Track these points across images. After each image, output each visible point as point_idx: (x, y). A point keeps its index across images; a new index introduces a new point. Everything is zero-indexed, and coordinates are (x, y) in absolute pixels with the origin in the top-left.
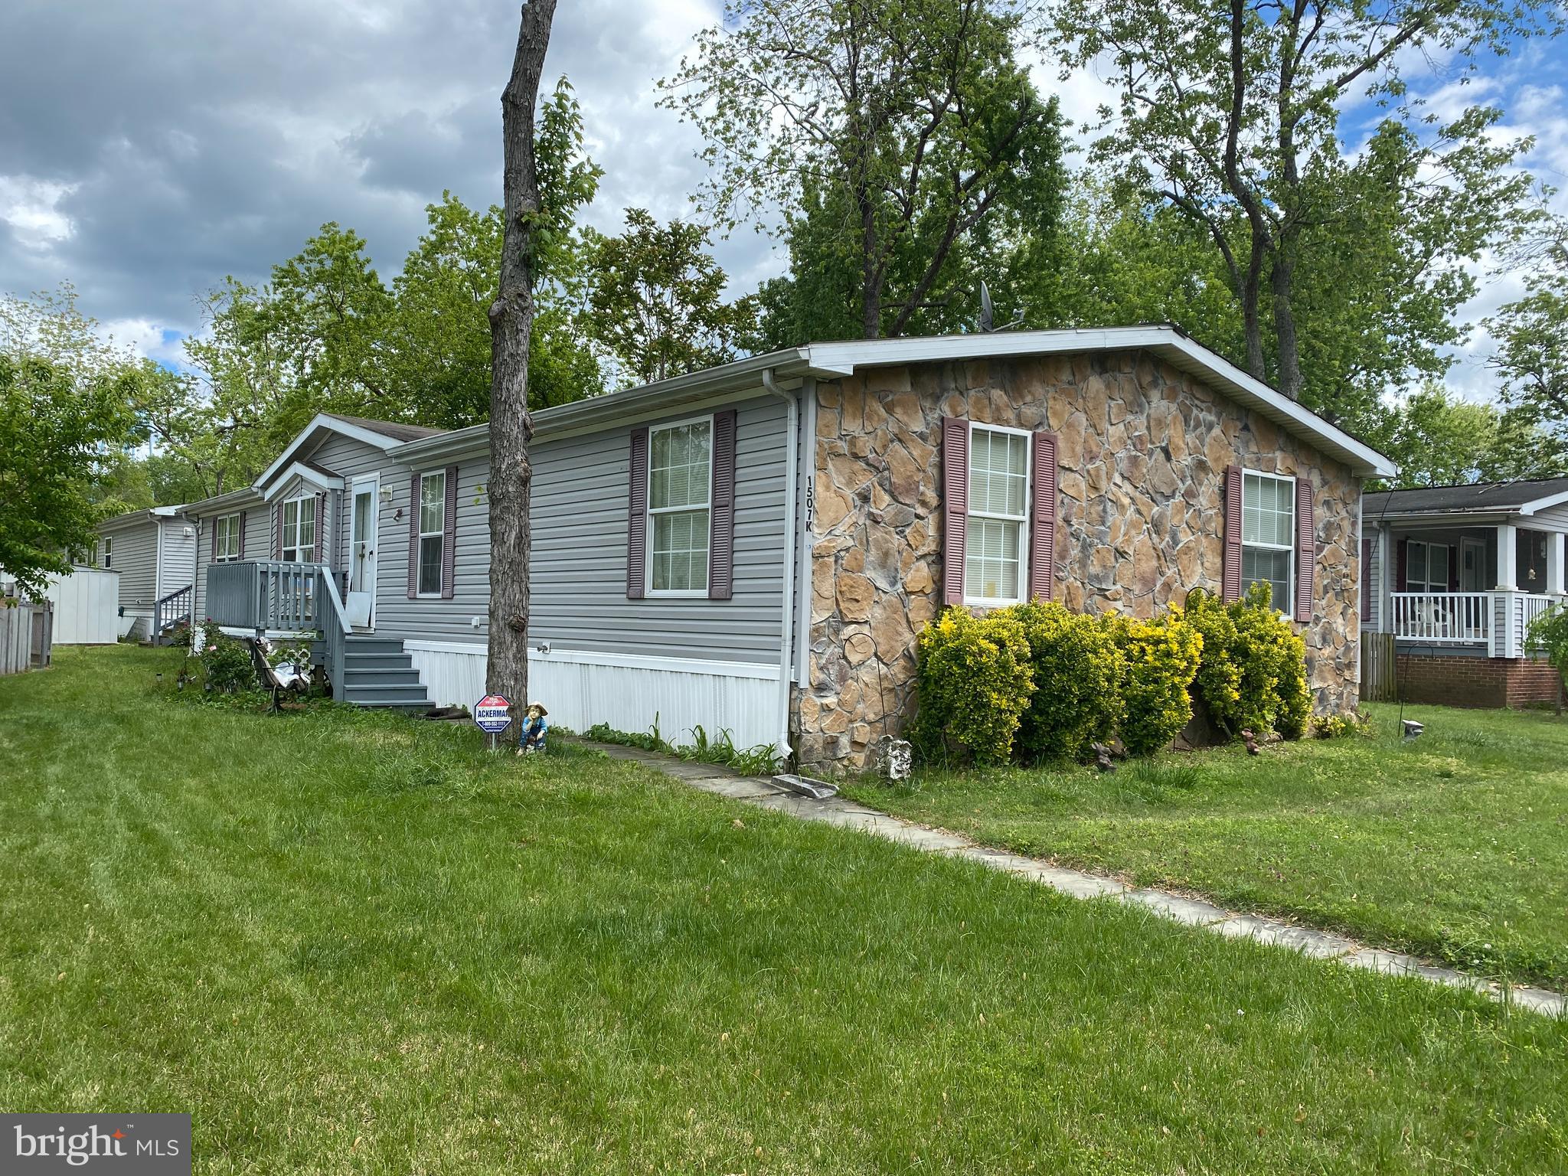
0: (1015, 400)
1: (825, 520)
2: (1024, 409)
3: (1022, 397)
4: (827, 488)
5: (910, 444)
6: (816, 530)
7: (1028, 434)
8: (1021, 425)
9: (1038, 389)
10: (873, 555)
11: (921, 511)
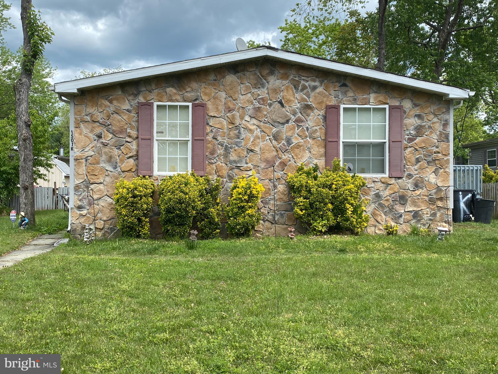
0: (181, 91)
1: (79, 146)
2: (186, 94)
3: (185, 89)
4: (80, 134)
5: (122, 114)
6: (75, 150)
7: (190, 104)
8: (185, 101)
9: (194, 85)
10: (104, 158)
11: (128, 139)
